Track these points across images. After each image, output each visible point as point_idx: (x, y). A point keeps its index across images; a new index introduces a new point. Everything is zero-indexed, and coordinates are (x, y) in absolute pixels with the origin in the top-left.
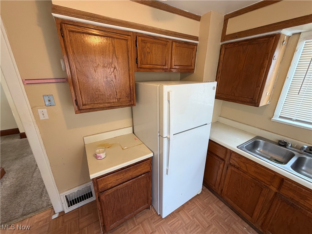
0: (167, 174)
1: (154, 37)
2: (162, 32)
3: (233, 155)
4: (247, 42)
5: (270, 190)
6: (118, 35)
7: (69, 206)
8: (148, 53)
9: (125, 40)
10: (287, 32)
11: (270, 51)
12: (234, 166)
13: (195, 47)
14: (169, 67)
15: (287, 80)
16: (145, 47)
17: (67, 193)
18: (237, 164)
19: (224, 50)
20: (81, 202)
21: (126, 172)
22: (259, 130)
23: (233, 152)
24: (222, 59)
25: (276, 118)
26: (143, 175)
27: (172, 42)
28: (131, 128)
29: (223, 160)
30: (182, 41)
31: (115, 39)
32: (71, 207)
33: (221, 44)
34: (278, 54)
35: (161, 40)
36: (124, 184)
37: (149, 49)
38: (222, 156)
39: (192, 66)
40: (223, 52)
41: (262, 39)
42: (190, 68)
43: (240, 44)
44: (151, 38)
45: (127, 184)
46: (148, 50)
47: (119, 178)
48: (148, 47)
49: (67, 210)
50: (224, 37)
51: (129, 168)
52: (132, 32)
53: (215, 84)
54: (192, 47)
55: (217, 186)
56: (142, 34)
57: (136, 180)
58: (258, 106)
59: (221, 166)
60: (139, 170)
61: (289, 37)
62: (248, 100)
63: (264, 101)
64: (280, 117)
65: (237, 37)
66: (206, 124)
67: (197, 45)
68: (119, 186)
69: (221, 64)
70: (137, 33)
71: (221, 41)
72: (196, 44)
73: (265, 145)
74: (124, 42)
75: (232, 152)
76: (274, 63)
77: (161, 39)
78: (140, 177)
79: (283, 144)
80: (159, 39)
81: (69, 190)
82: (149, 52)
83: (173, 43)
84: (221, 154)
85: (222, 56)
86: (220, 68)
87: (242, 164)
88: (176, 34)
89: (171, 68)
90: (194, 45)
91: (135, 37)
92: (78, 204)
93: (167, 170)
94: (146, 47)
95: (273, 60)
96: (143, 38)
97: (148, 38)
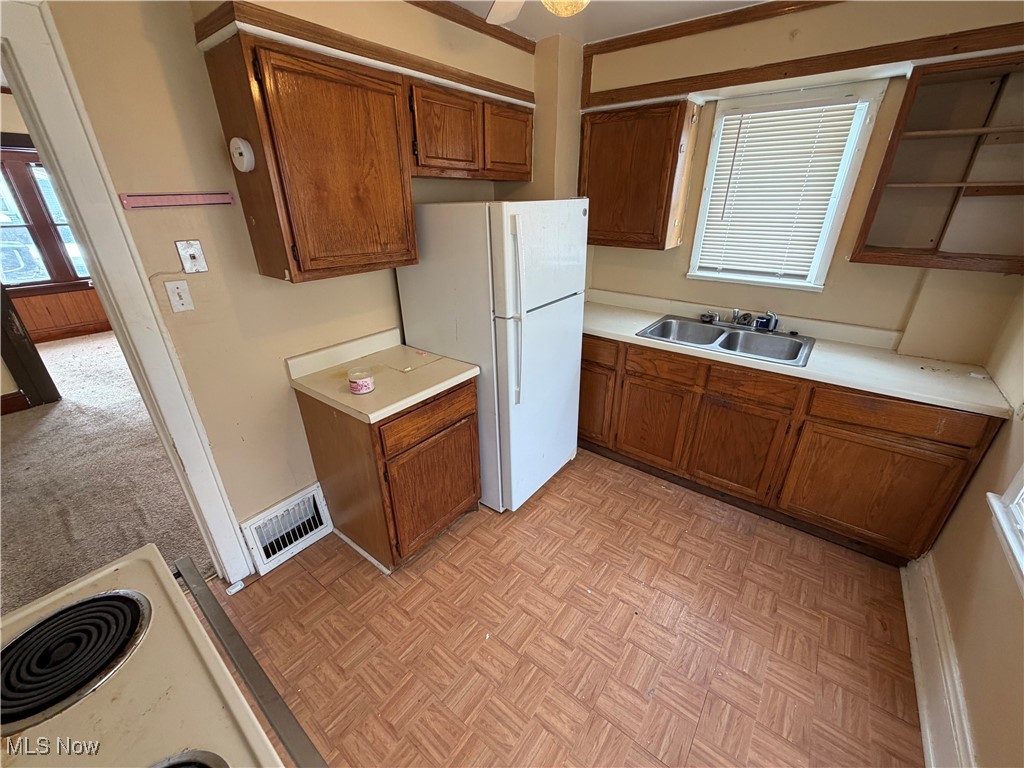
0: (518, 402)
1: (446, 90)
2: (460, 76)
3: (631, 351)
4: (634, 113)
5: (695, 393)
6: (376, 81)
7: (268, 556)
8: (438, 129)
9: (389, 94)
10: (697, 98)
11: (673, 134)
12: (634, 374)
13: (530, 116)
14: (481, 166)
15: (704, 193)
16: (430, 114)
17: (260, 520)
18: (638, 369)
19: (589, 128)
20: (297, 542)
21: (432, 409)
22: (669, 302)
23: (631, 345)
24: (586, 149)
25: (694, 272)
26: (463, 421)
27: (483, 104)
28: (397, 332)
29: (613, 369)
30: (503, 102)
31: (369, 93)
32: (273, 557)
33: (582, 112)
34: (686, 141)
35: (462, 98)
36: (430, 440)
37: (439, 118)
38: (610, 362)
39: (525, 164)
40: (588, 132)
41: (660, 110)
42: (523, 169)
43: (621, 115)
44: (440, 92)
45: (436, 441)
46: (436, 122)
47: (422, 424)
48: (436, 115)
49: (266, 566)
50: (588, 98)
51: (437, 402)
52: (401, 75)
53: (584, 203)
54: (523, 116)
55: (605, 432)
56: (421, 80)
57: (452, 431)
58: (663, 249)
59: (611, 384)
60: (457, 406)
61: (701, 108)
62: (646, 237)
63: (672, 240)
64: (701, 268)
65: (612, 101)
66: (576, 294)
67: (532, 113)
68: (422, 445)
69: (586, 161)
70: (410, 78)
71: (583, 108)
72: (530, 111)
73: (681, 327)
74: (387, 100)
75: (628, 347)
76: (681, 157)
77: (460, 95)
78: (458, 424)
79: (708, 320)
80: (457, 97)
81: (261, 512)
82: (438, 125)
83: (486, 105)
84: (606, 358)
85: (586, 142)
86: (585, 171)
87: (648, 364)
88: (489, 85)
89: (484, 169)
90: (528, 113)
91: (407, 89)
92: (289, 547)
93: (518, 394)
94: (433, 114)
95: (679, 154)
96: (425, 92)
97: (434, 90)
